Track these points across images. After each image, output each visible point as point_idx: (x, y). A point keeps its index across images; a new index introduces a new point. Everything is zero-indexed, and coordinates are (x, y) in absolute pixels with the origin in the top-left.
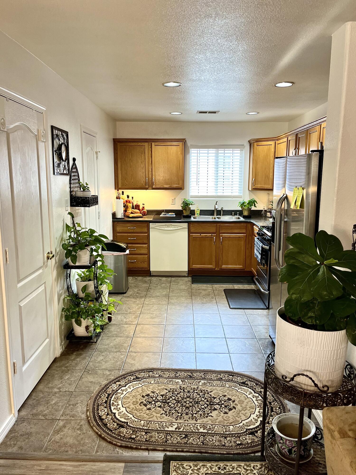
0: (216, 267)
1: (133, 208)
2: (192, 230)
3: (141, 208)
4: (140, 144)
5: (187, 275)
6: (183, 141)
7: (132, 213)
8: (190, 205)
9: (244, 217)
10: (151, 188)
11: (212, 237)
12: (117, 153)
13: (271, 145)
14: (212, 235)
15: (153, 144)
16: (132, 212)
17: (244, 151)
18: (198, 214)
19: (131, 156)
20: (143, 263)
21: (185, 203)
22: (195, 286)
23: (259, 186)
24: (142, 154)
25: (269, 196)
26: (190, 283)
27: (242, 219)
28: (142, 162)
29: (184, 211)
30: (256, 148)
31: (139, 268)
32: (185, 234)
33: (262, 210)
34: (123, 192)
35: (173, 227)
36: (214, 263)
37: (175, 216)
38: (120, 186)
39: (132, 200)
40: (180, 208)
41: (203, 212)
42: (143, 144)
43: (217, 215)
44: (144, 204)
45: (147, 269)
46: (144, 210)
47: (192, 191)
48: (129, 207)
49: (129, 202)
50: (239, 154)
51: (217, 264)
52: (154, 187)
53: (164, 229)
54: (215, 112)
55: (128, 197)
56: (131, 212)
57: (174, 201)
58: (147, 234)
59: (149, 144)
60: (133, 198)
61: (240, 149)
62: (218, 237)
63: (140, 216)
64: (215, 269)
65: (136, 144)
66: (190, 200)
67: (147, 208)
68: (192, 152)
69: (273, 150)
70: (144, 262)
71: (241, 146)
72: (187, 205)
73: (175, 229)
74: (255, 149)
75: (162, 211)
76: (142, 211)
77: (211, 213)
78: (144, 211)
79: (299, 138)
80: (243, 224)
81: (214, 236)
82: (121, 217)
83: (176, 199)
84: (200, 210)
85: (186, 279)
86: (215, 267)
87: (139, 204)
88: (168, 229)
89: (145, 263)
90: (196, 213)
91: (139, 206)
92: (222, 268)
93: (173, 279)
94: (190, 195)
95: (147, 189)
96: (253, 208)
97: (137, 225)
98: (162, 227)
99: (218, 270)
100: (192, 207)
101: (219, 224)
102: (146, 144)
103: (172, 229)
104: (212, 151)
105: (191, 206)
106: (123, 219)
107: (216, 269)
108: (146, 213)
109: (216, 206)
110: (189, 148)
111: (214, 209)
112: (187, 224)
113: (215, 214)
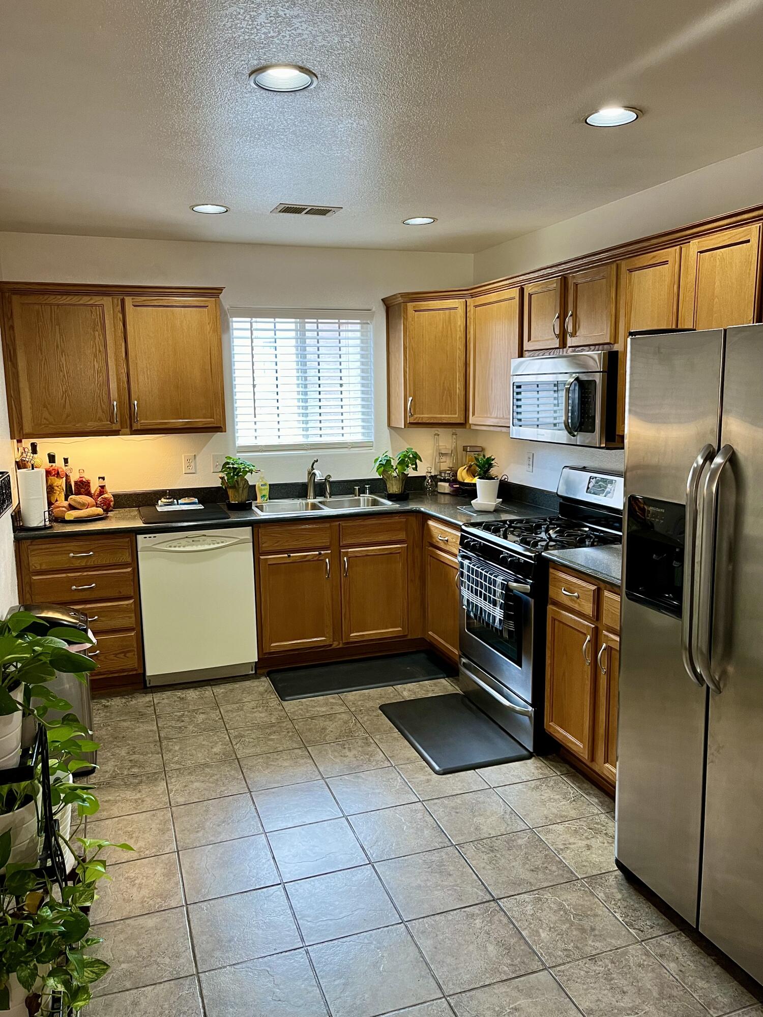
0: (334, 641)
1: (68, 492)
2: (265, 546)
3: (94, 488)
4: (85, 300)
5: (254, 672)
6: (214, 292)
7: (72, 507)
8: (246, 472)
9: (390, 497)
10: (128, 430)
11: (319, 560)
12: (12, 327)
13: (455, 308)
14: (320, 554)
15: (128, 301)
16: (73, 503)
17: (371, 327)
18: (264, 496)
19: (61, 335)
20: (122, 656)
21: (229, 468)
22: (293, 705)
23: (425, 416)
24: (94, 330)
26: (273, 699)
27: (388, 505)
28: (95, 356)
29: (230, 492)
30: (413, 318)
31: (112, 672)
32: (246, 556)
34: (34, 446)
35: (209, 540)
36: (329, 630)
37: (201, 507)
38: (27, 429)
39: (64, 468)
40: (218, 483)
41: (279, 491)
42: (97, 300)
43: (315, 495)
44: (103, 478)
45: (135, 672)
46: (105, 496)
47: (241, 434)
48: (56, 488)
49: (58, 475)
50: (358, 334)
51: (338, 630)
52: (136, 427)
53: (182, 549)
54: (323, 212)
55: (52, 458)
56: (70, 505)
57: (193, 464)
58: (129, 570)
59: (115, 301)
60: (66, 461)
61: (359, 321)
62: (337, 557)
63: (98, 515)
64: (331, 645)
65: (74, 300)
66: (240, 458)
67: (113, 488)
68: (235, 325)
69: (460, 322)
70: (125, 653)
71: (362, 314)
72: (237, 473)
73: (217, 546)
74: (410, 319)
75: (162, 494)
76: (100, 499)
78: (105, 498)
79: (576, 285)
80: (396, 519)
81: (326, 555)
82: (42, 524)
83: (197, 458)
84: (270, 485)
85: (258, 686)
86: (331, 640)
87: (87, 476)
88: (195, 548)
89: (128, 655)
90: (261, 493)
91: (89, 483)
92: (351, 640)
93: (220, 690)
94: (237, 445)
95: (116, 433)
96: (411, 473)
97: (97, 545)
98: (175, 543)
99: (341, 646)
100: (251, 479)
101: (338, 523)
102: (107, 301)
103: (207, 547)
104: (288, 324)
105: (248, 477)
106: (51, 527)
107: (335, 645)
108: (112, 504)
110: (227, 315)
111: (305, 480)
112: (250, 528)
113: (311, 492)
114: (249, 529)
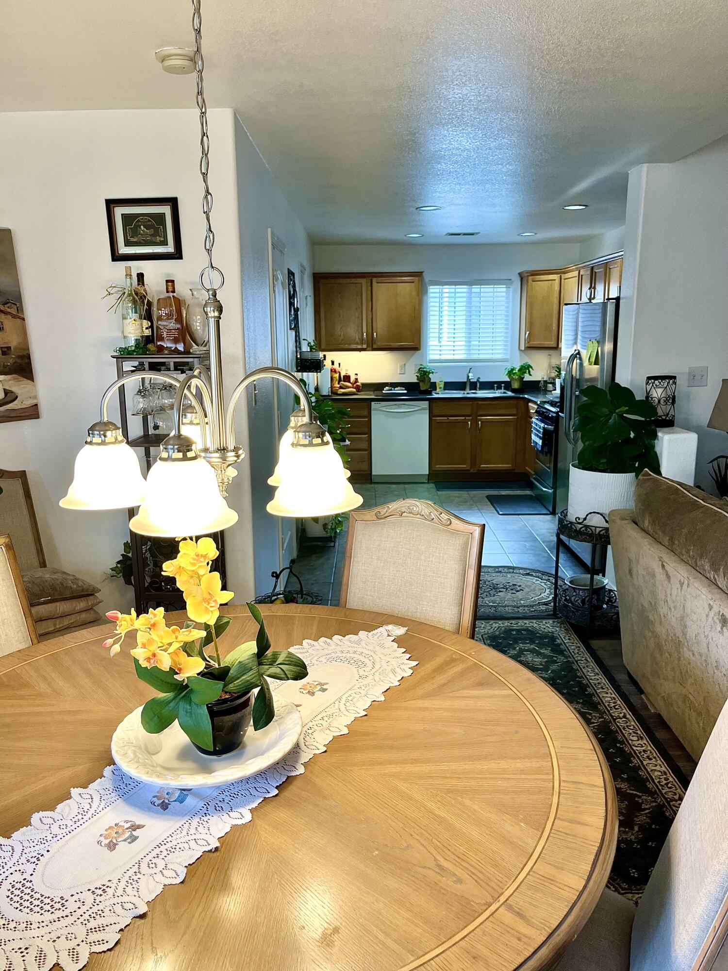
0: (471, 468)
1: (340, 380)
2: (435, 412)
3: (352, 379)
4: (353, 280)
5: (427, 481)
6: (419, 274)
7: (341, 388)
8: (429, 373)
9: (513, 391)
10: (370, 349)
11: (465, 422)
12: (319, 295)
13: (555, 280)
14: (465, 418)
15: (374, 280)
16: (342, 386)
17: (511, 289)
18: (441, 387)
19: (341, 299)
20: (360, 463)
21: (421, 371)
23: (535, 343)
24: (357, 296)
25: (550, 359)
26: (434, 490)
27: (510, 394)
28: (357, 309)
29: (421, 384)
30: (532, 285)
31: (355, 471)
32: (425, 417)
33: (540, 381)
34: (325, 356)
35: (407, 406)
36: (469, 461)
37: (405, 392)
38: (323, 347)
39: (339, 368)
40: (415, 380)
41: (449, 386)
42: (358, 280)
43: (470, 390)
44: (357, 374)
45: (366, 473)
46: (358, 384)
47: (431, 352)
48: (334, 377)
49: (335, 371)
50: (504, 294)
51: (473, 462)
52: (375, 347)
53: (393, 411)
54: (472, 234)
55: (333, 363)
56: (340, 386)
57: (403, 369)
58: (367, 419)
59: (368, 280)
60: (340, 364)
61: (505, 286)
62: (475, 422)
63: (353, 392)
64: (469, 470)
65: (348, 280)
66: (429, 366)
67: (361, 381)
68: (431, 291)
69: (557, 288)
70: (362, 462)
71: (507, 282)
72: (426, 374)
73: (410, 410)
74: (530, 286)
75: (386, 384)
76: (355, 385)
77: (461, 386)
79: (596, 272)
80: (512, 402)
81: (469, 420)
82: (327, 394)
83: (406, 365)
84: (445, 382)
85: (427, 486)
86: (469, 467)
87: (349, 373)
88: (399, 410)
89: (364, 463)
90: (439, 386)
91: (350, 376)
92: (480, 468)
93: (406, 486)
94: (428, 359)
95: (364, 350)
96: (527, 378)
97: (352, 406)
98: (389, 407)
99: (475, 472)
100: (433, 378)
101: (476, 402)
102: (363, 281)
104: (463, 289)
105: (431, 376)
106: (330, 396)
107: (472, 471)
108: (361, 388)
109: (470, 375)
110: (426, 285)
111: (465, 380)
112: (428, 402)
113: (468, 387)
114: (427, 402)
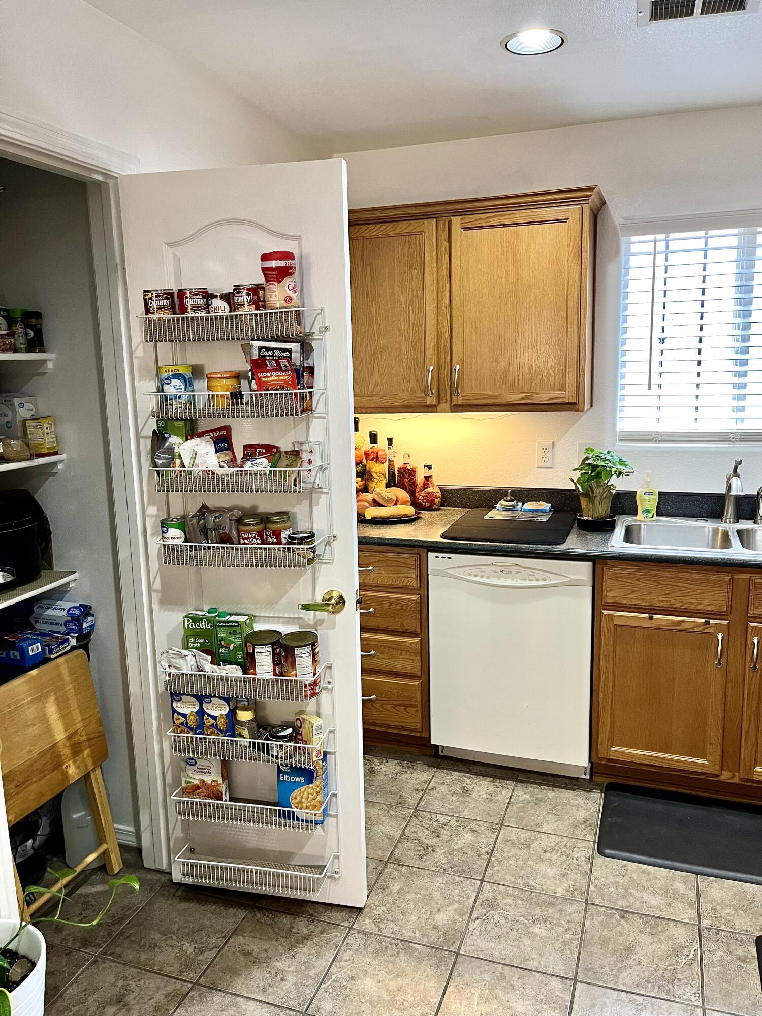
0: (722, 769)
1: (391, 481)
2: (611, 595)
3: (418, 480)
4: (402, 226)
5: (588, 777)
6: (581, 196)
7: (375, 503)
8: (610, 474)
10: (447, 406)
11: (704, 637)
14: (707, 623)
15: (456, 221)
16: (377, 499)
18: (648, 511)
19: (372, 278)
20: (402, 709)
21: (589, 464)
24: (411, 267)
26: (588, 845)
28: (411, 303)
29: (583, 502)
31: (389, 727)
32: (579, 608)
35: (525, 572)
36: (715, 750)
39: (387, 451)
40: (573, 485)
41: (674, 504)
42: (413, 226)
43: (738, 517)
44: (430, 467)
45: (418, 734)
46: (430, 490)
47: (627, 412)
48: (375, 475)
49: (377, 459)
51: (730, 755)
52: (458, 400)
53: (484, 580)
55: (374, 438)
56: (374, 500)
57: (549, 455)
58: (415, 597)
59: (441, 224)
60: (390, 441)
62: (739, 634)
63: (406, 515)
64: (717, 776)
65: (389, 228)
67: (444, 478)
68: (634, 248)
70: (406, 706)
72: (598, 476)
73: (535, 583)
75: (504, 493)
76: (422, 494)
77: (708, 507)
78: (428, 494)
81: (719, 628)
83: (556, 447)
84: (661, 494)
86: (718, 767)
87: (412, 464)
88: (502, 582)
89: (409, 709)
90: (642, 506)
91: (415, 472)
92: (756, 778)
93: (523, 794)
94: (618, 431)
95: (431, 409)
97: (378, 559)
98: (476, 571)
99: (736, 780)
100: (622, 484)
101: (747, 576)
102: (427, 226)
103: (520, 583)
104: (726, 240)
107: (725, 776)
108: (437, 501)
109: (734, 480)
110: (616, 233)
111: (723, 491)
112: (590, 564)
113: (730, 510)
114: (587, 566)
